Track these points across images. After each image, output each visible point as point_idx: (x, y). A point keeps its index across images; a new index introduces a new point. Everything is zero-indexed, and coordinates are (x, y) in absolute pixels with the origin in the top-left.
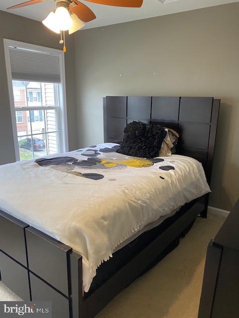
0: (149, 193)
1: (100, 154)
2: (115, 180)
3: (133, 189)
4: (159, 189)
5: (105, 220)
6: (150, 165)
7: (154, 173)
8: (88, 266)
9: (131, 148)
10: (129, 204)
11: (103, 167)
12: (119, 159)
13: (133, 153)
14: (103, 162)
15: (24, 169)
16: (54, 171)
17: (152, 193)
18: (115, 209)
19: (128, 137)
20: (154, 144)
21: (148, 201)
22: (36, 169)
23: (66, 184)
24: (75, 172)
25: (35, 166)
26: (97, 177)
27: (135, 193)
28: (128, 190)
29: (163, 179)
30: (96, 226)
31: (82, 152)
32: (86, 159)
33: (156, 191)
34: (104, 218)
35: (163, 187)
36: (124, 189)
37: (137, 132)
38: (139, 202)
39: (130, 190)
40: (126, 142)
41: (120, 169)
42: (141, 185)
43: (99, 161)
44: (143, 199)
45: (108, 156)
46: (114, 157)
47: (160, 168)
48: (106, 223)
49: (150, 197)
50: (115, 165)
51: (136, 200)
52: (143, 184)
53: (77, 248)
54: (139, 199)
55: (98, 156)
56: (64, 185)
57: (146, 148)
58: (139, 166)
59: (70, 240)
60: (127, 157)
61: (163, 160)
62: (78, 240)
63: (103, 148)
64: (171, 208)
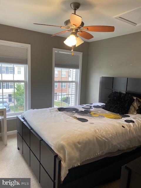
0: (111, 134)
1: (92, 108)
2: (93, 124)
3: (102, 130)
4: (119, 133)
5: (80, 144)
6: (119, 118)
7: (119, 123)
8: (64, 166)
9: (111, 107)
10: (96, 138)
11: (91, 116)
12: (102, 113)
13: (112, 110)
14: (92, 113)
15: (51, 112)
16: (64, 114)
17: (113, 134)
18: (87, 139)
19: (110, 100)
20: (125, 106)
21: (110, 139)
22: (56, 112)
23: (67, 122)
24: (74, 116)
25: (57, 111)
26: (84, 120)
27: (102, 133)
28: (99, 130)
29: (124, 127)
30: (73, 146)
31: (83, 107)
32: (83, 111)
33: (117, 134)
34: (79, 143)
35: (122, 132)
36: (96, 129)
37: (115, 98)
38: (104, 138)
39: (100, 130)
40: (109, 103)
41: (100, 118)
42: (108, 129)
43: (90, 112)
44: (106, 137)
45: (96, 110)
46: (99, 111)
47: (125, 121)
48: (79, 146)
49: (111, 137)
50: (98, 115)
51: (101, 137)
52: (109, 129)
53: (61, 155)
54: (104, 137)
55: (91, 110)
56: (66, 122)
57: (120, 108)
58: (112, 118)
59: (58, 151)
60: (107, 112)
61: (129, 116)
62: (62, 151)
63: (96, 105)
64: (127, 146)
